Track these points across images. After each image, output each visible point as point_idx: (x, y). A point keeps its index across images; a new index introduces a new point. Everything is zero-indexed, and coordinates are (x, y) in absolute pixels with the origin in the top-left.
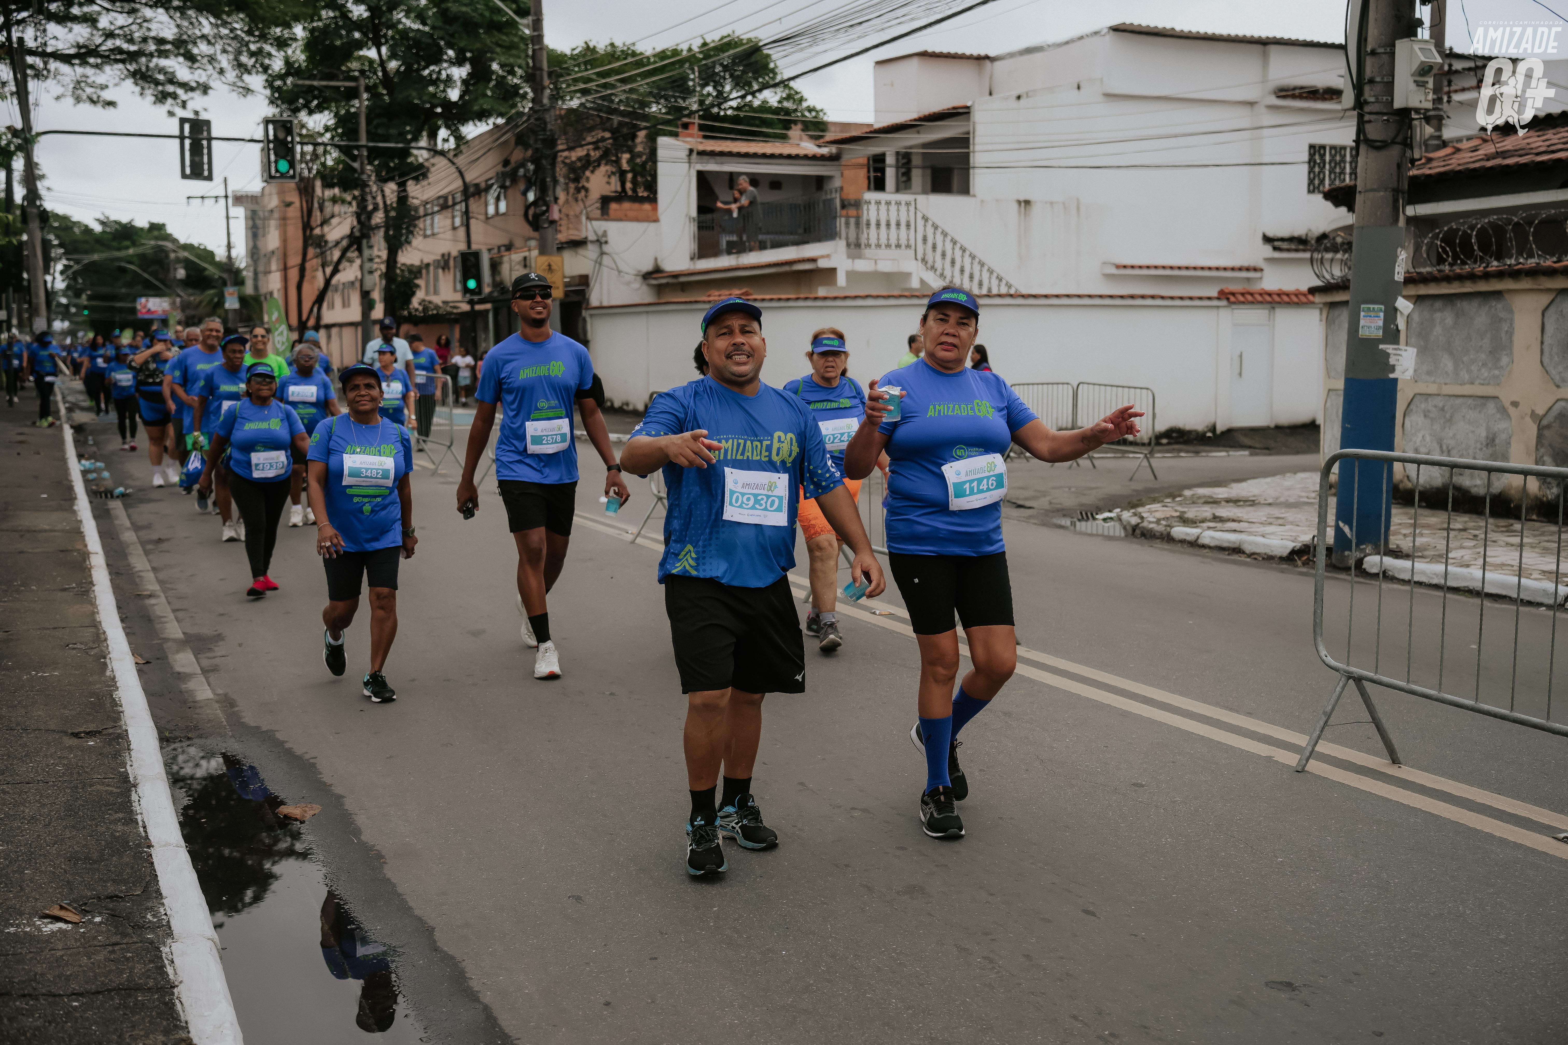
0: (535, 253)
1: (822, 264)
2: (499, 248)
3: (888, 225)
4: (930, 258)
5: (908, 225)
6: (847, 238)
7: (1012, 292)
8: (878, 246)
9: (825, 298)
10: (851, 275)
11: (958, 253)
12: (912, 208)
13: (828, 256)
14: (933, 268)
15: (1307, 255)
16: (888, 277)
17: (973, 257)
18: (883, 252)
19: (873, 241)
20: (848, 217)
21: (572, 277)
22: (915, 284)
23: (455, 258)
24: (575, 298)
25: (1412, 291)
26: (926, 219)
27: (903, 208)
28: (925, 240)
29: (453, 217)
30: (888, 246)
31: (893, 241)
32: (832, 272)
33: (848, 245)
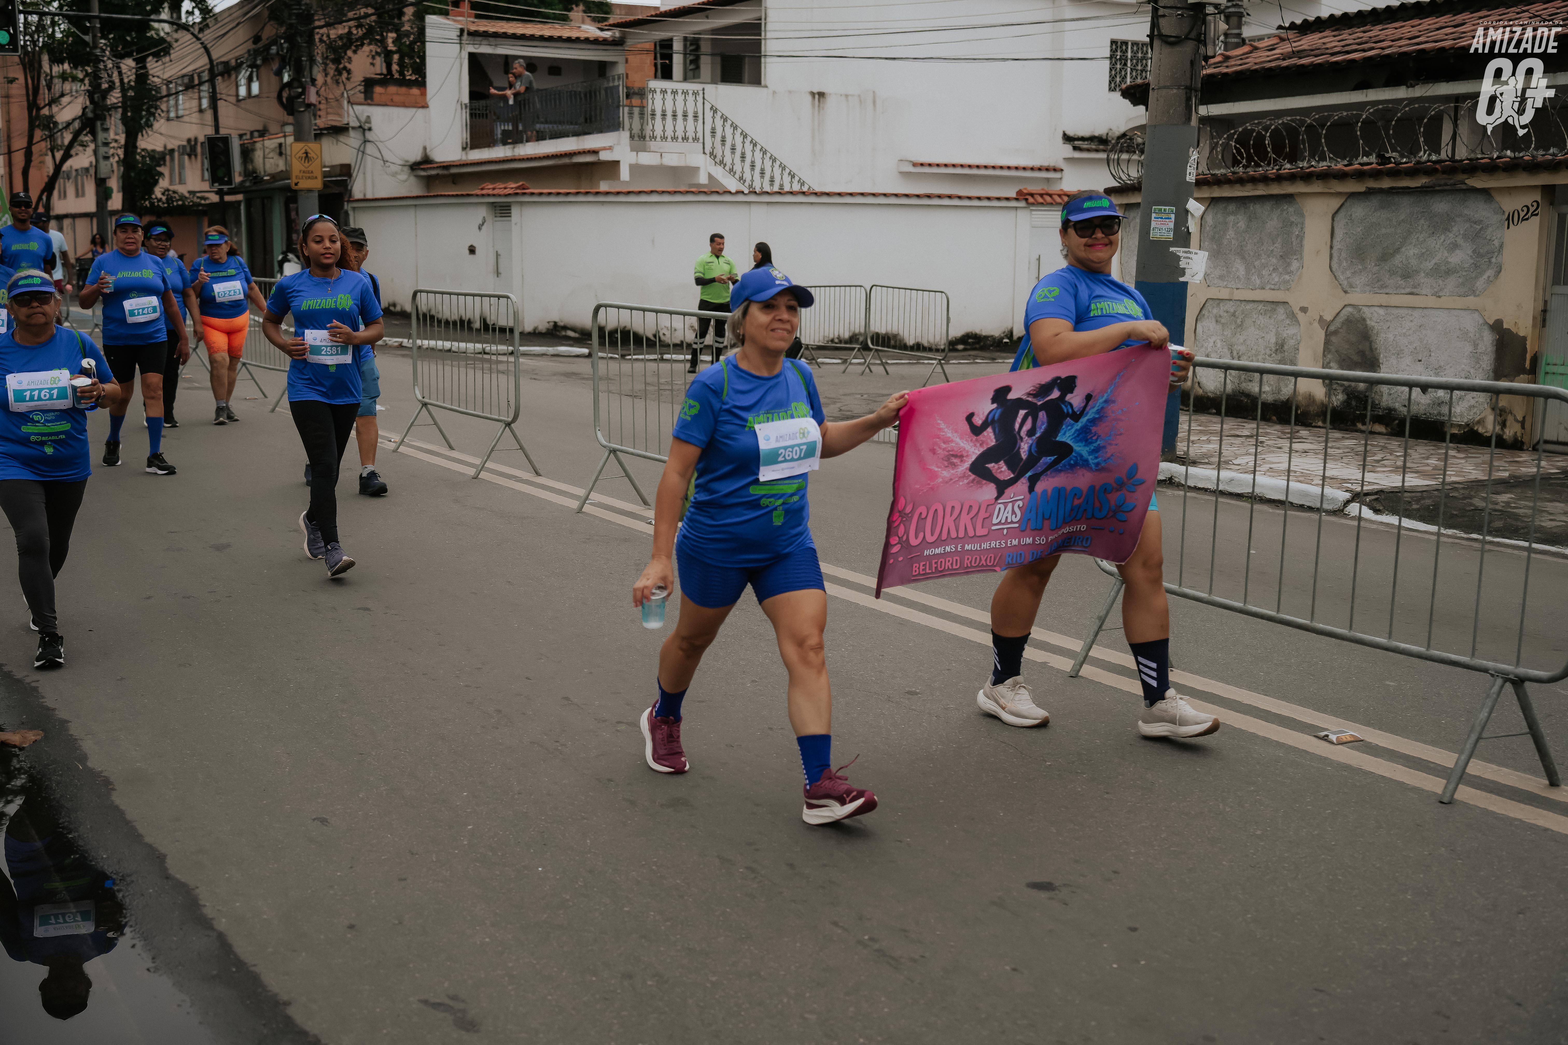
0: (290, 139)
1: (604, 156)
2: (252, 133)
3: (674, 116)
4: (718, 151)
5: (696, 117)
6: (631, 130)
7: (805, 189)
8: (664, 138)
9: (607, 193)
10: (635, 169)
11: (748, 147)
12: (700, 99)
13: (610, 148)
14: (722, 163)
15: (1103, 156)
16: (675, 172)
17: (762, 150)
18: (669, 145)
19: (658, 132)
20: (631, 107)
21: (332, 167)
22: (703, 179)
23: (202, 143)
24: (336, 190)
25: (1206, 193)
26: (714, 110)
27: (691, 98)
28: (713, 132)
29: (200, 99)
30: (675, 138)
31: (680, 133)
32: (614, 165)
33: (632, 137)
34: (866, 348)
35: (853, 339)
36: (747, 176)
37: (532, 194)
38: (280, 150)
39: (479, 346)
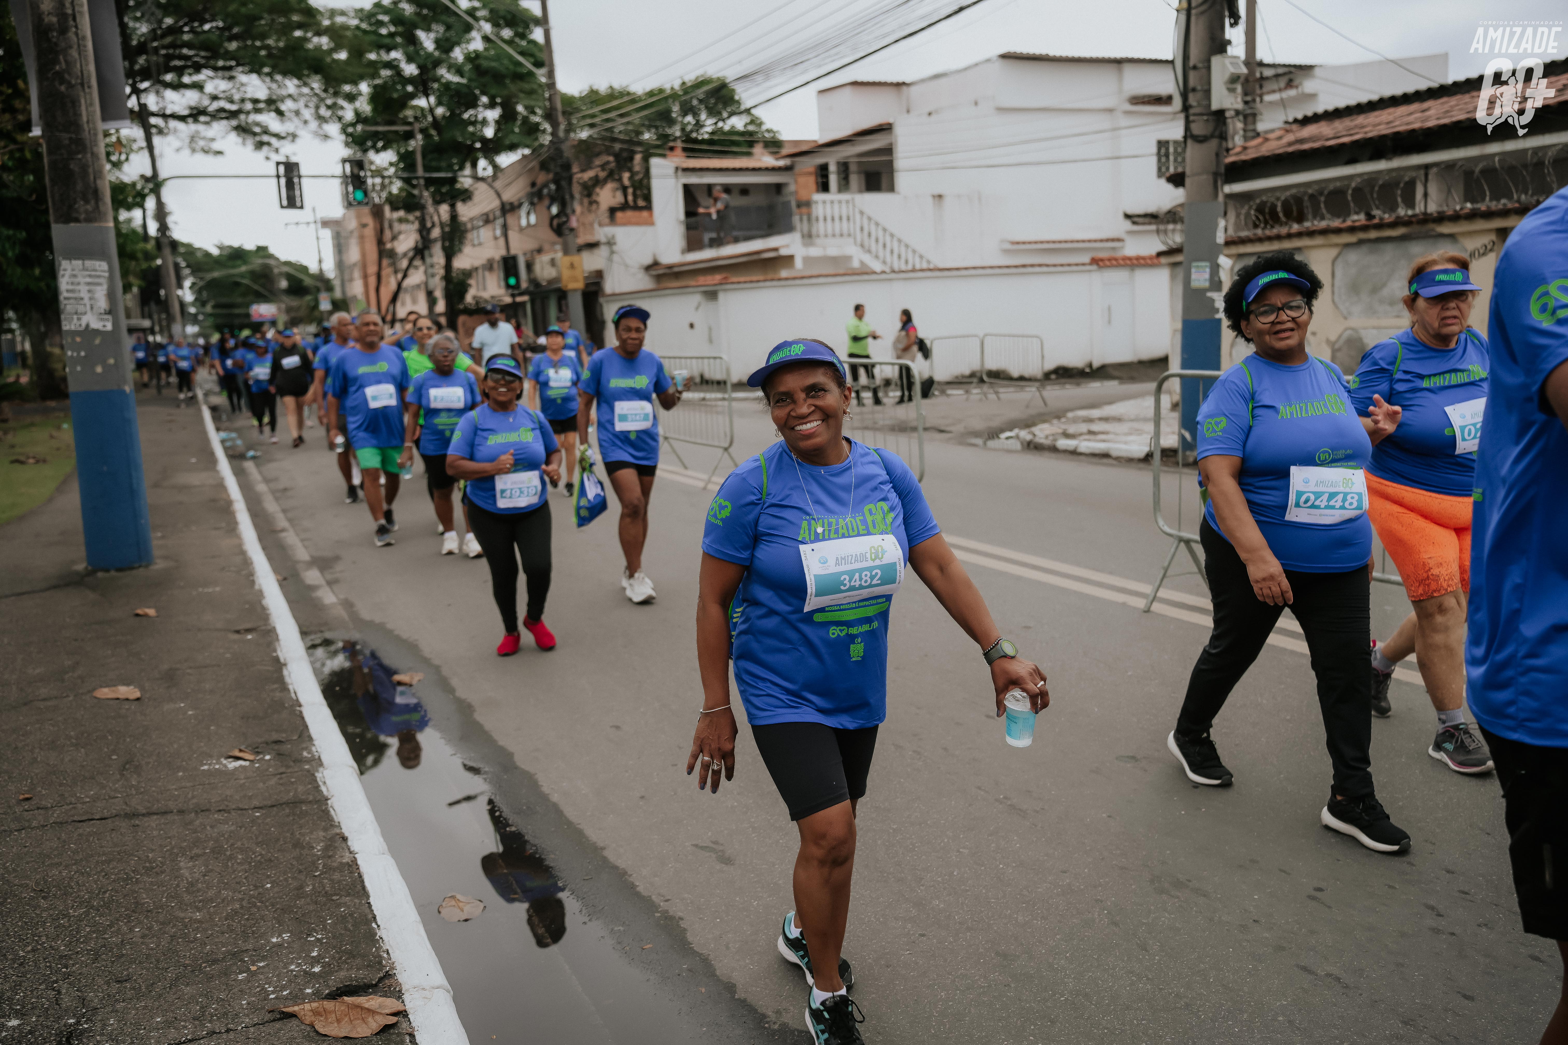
0: (559, 255)
1: (783, 252)
2: (532, 252)
3: (833, 219)
4: (866, 243)
5: (848, 219)
6: (802, 231)
7: (931, 266)
8: (826, 236)
9: (787, 279)
10: (807, 260)
11: (888, 238)
12: (851, 205)
13: (787, 246)
14: (869, 251)
15: (1154, 228)
16: (834, 260)
17: (900, 241)
18: (830, 241)
19: (822, 232)
20: (801, 214)
21: (590, 273)
22: (856, 264)
23: (498, 262)
24: (593, 288)
25: (1233, 250)
26: (862, 213)
27: (844, 206)
28: (862, 229)
29: (494, 229)
30: (834, 235)
31: (837, 231)
32: (791, 258)
33: (803, 236)
34: (982, 381)
35: (973, 375)
36: (888, 259)
37: (733, 283)
38: (553, 262)
39: (702, 395)
